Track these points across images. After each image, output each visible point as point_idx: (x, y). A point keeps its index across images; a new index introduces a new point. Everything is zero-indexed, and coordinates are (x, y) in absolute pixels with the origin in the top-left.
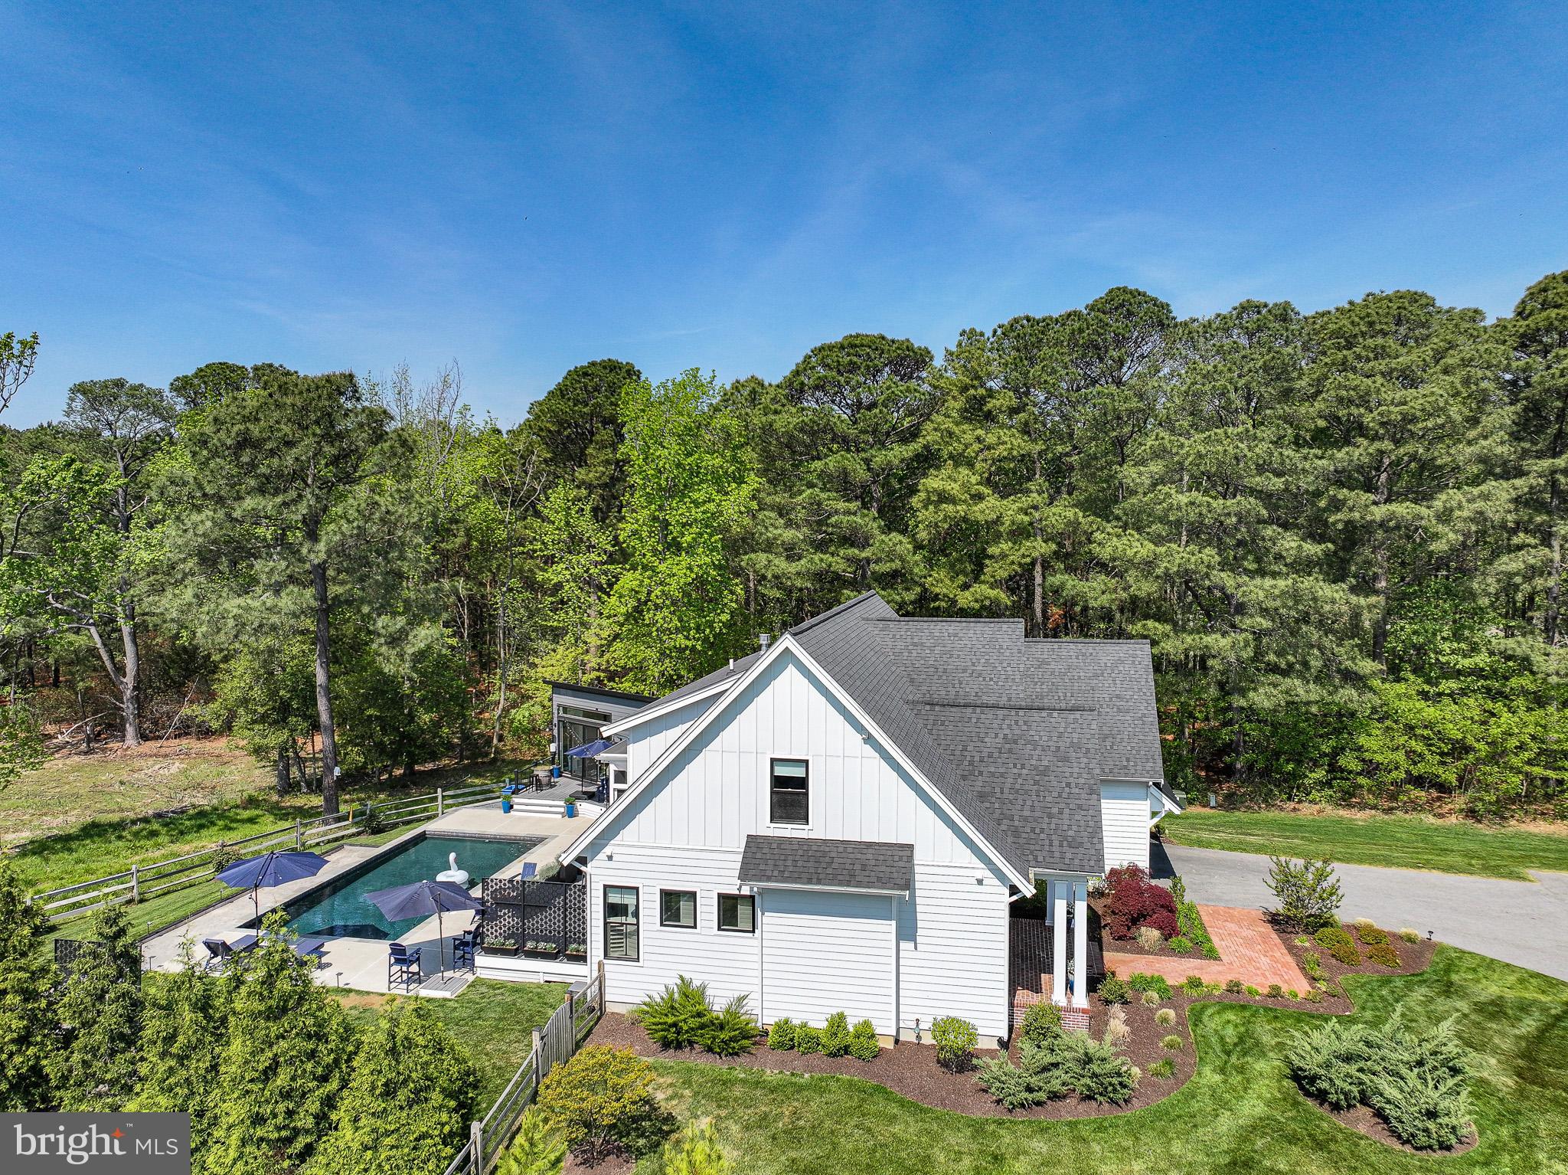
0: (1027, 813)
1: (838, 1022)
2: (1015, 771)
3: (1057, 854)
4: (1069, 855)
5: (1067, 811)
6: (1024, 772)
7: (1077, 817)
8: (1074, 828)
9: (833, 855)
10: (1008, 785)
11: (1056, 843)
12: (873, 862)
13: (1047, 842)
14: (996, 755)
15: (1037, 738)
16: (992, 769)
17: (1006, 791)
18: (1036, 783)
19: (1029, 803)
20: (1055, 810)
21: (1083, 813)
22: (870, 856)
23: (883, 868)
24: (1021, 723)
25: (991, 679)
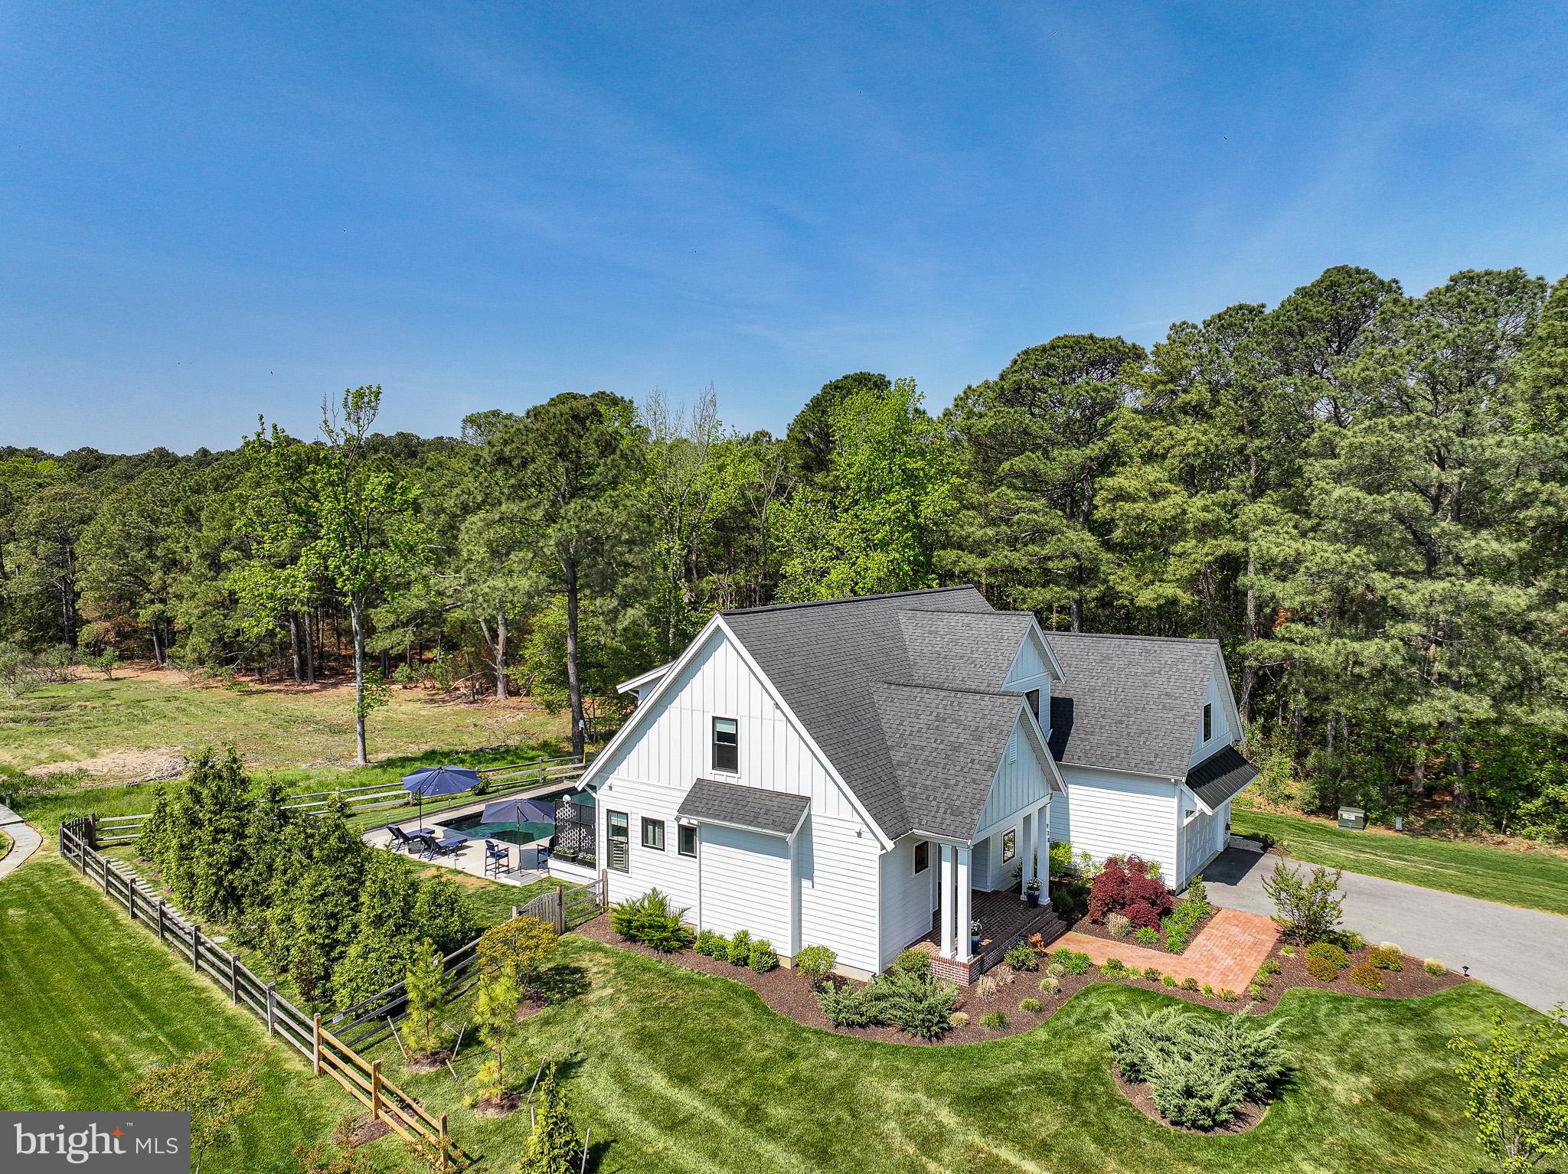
0: (928, 783)
1: (742, 939)
2: (934, 745)
3: (939, 820)
4: (948, 822)
5: (962, 784)
6: (942, 746)
7: (968, 790)
8: (962, 799)
9: (750, 800)
10: (923, 757)
11: (942, 810)
12: (775, 809)
13: (935, 809)
14: (924, 730)
15: (963, 718)
16: (916, 743)
17: (920, 762)
18: (947, 757)
19: (934, 774)
20: (953, 782)
21: (975, 786)
22: (775, 804)
23: (780, 814)
24: (955, 704)
25: (981, 666)
